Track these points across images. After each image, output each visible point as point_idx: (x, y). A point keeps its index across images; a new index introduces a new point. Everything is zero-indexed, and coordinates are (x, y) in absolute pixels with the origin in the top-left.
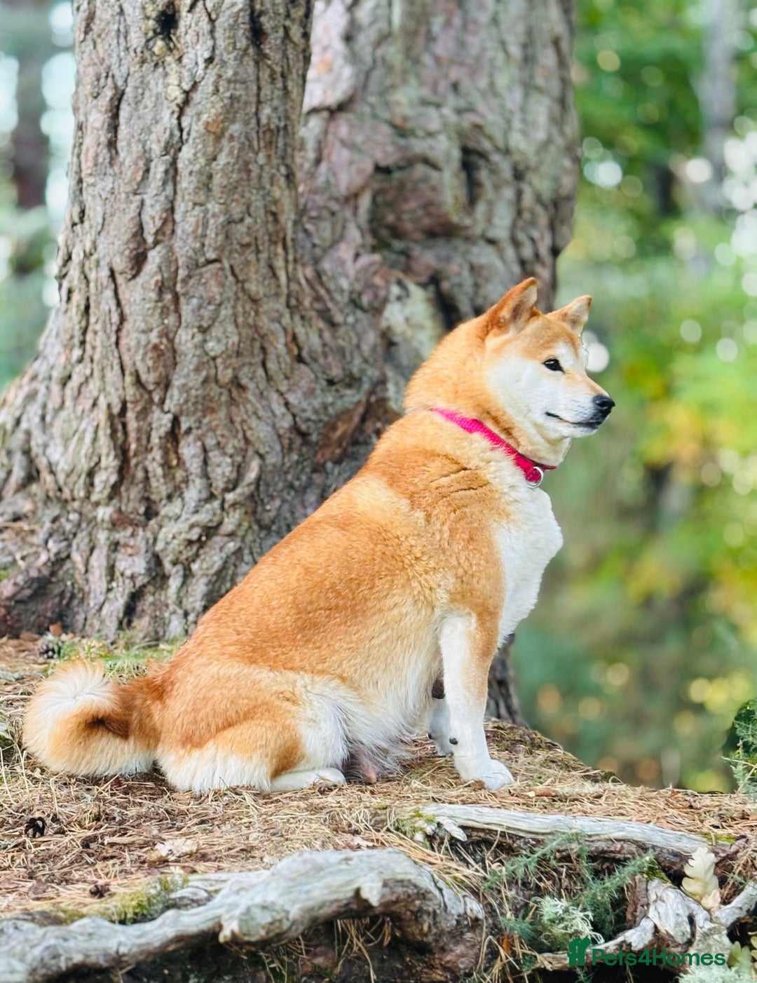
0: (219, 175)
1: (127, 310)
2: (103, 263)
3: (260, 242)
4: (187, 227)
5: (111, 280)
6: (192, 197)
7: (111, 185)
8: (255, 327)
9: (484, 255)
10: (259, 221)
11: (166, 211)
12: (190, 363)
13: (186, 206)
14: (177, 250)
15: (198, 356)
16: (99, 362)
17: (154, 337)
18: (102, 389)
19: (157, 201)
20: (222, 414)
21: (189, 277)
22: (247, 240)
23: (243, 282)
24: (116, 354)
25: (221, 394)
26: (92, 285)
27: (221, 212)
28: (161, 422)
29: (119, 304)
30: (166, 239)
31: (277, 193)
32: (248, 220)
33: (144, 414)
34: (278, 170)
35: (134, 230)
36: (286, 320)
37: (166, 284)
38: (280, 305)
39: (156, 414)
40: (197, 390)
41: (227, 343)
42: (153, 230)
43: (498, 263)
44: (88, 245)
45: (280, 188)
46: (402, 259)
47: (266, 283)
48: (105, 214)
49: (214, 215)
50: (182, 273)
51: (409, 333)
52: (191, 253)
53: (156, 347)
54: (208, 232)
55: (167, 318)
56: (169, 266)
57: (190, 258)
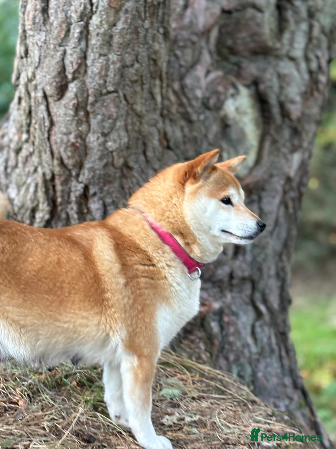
0: (117, 36)
1: (55, 119)
2: (39, 87)
3: (144, 78)
4: (95, 69)
5: (44, 99)
6: (98, 50)
7: (44, 38)
8: (140, 132)
9: (287, 67)
10: (144, 65)
11: (81, 58)
12: (96, 154)
13: (94, 56)
14: (88, 84)
15: (101, 151)
16: (38, 147)
17: (72, 138)
18: (40, 163)
19: (75, 52)
20: (116, 184)
21: (96, 101)
22: (135, 78)
23: (132, 105)
24: (48, 144)
25: (116, 173)
26: (32, 100)
27: (118, 60)
28: (77, 188)
29: (49, 114)
30: (80, 76)
31: (157, 46)
32: (137, 65)
33: (66, 182)
34: (158, 31)
35: (59, 70)
36: (160, 125)
37: (80, 106)
38: (156, 116)
39: (74, 183)
40: (100, 170)
41: (120, 143)
42: (72, 71)
43: (295, 73)
44: (30, 75)
45: (159, 43)
46: (236, 68)
47: (148, 103)
48: (40, 56)
49: (114, 63)
50: (91, 99)
51: (238, 117)
52: (97, 87)
53: (73, 145)
54: (109, 73)
55: (80, 126)
56: (82, 94)
57: (97, 90)
